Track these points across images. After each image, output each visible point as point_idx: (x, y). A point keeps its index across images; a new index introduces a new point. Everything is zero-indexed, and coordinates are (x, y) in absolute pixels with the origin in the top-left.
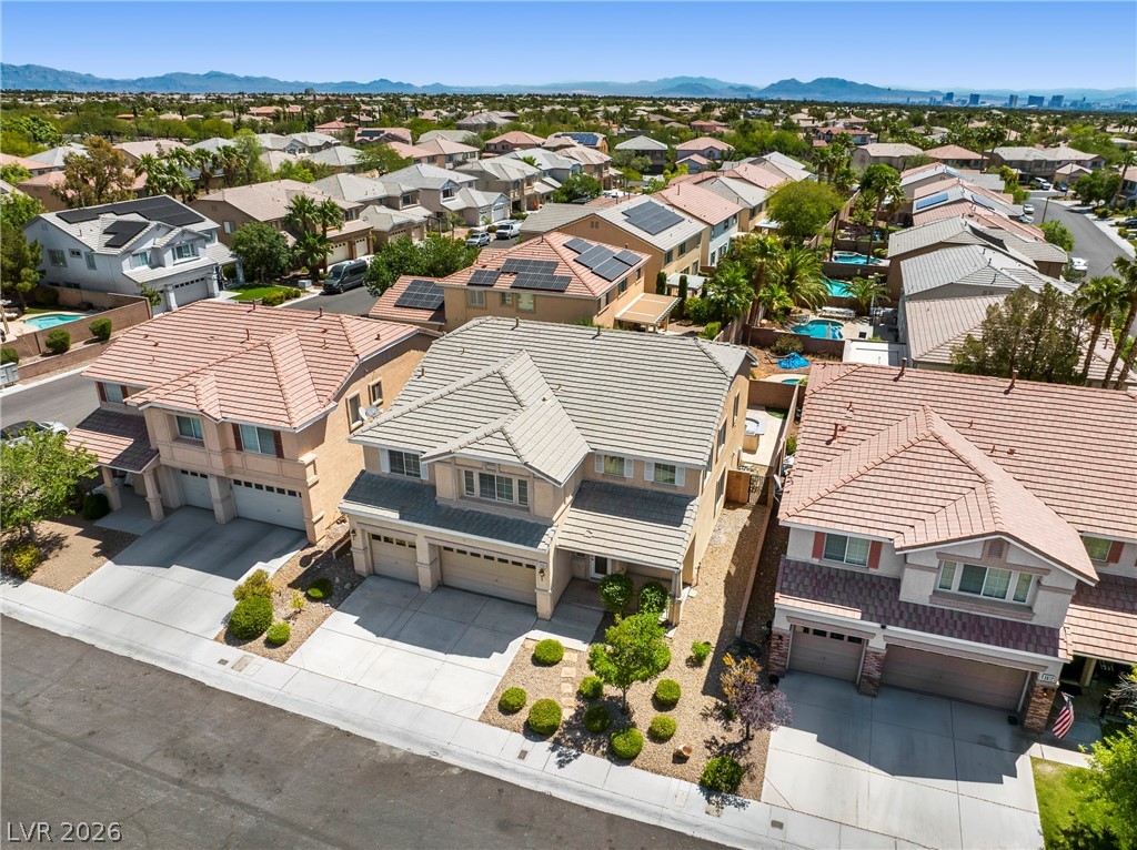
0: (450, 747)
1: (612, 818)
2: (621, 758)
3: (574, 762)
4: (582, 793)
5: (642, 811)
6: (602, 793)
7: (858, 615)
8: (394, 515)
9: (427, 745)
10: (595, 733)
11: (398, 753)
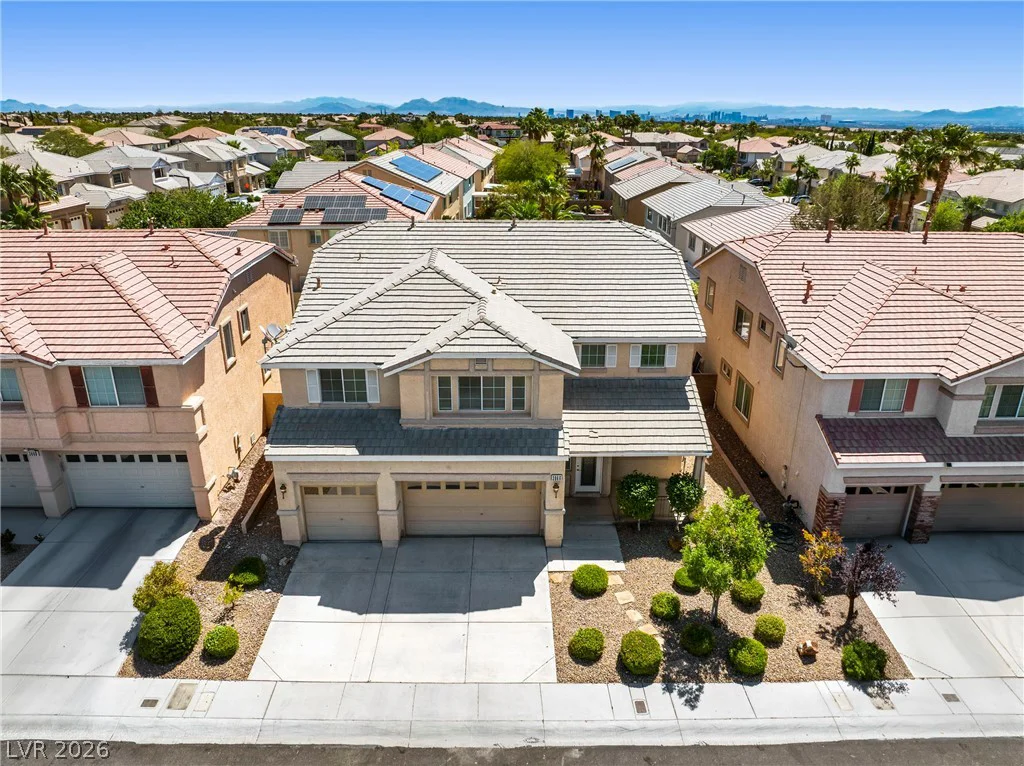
0: (548, 726)
1: (793, 749)
2: (751, 676)
3: (702, 696)
4: (737, 730)
5: (816, 729)
6: (760, 722)
7: (921, 459)
8: (350, 452)
9: (517, 732)
10: (704, 657)
11: (484, 754)
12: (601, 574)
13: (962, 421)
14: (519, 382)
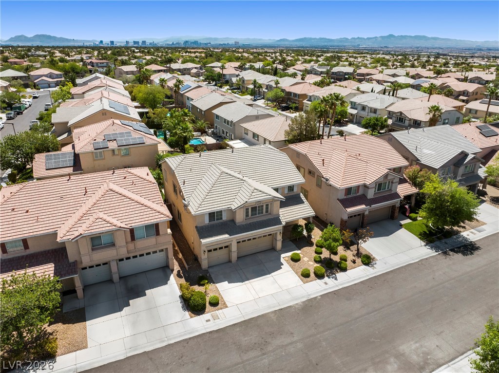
1: (362, 282)
2: (344, 270)
3: (337, 277)
4: (349, 282)
6: (352, 279)
7: (365, 206)
8: (227, 236)
9: (303, 297)
10: (333, 268)
12: (298, 254)
13: (371, 194)
14: (267, 205)
